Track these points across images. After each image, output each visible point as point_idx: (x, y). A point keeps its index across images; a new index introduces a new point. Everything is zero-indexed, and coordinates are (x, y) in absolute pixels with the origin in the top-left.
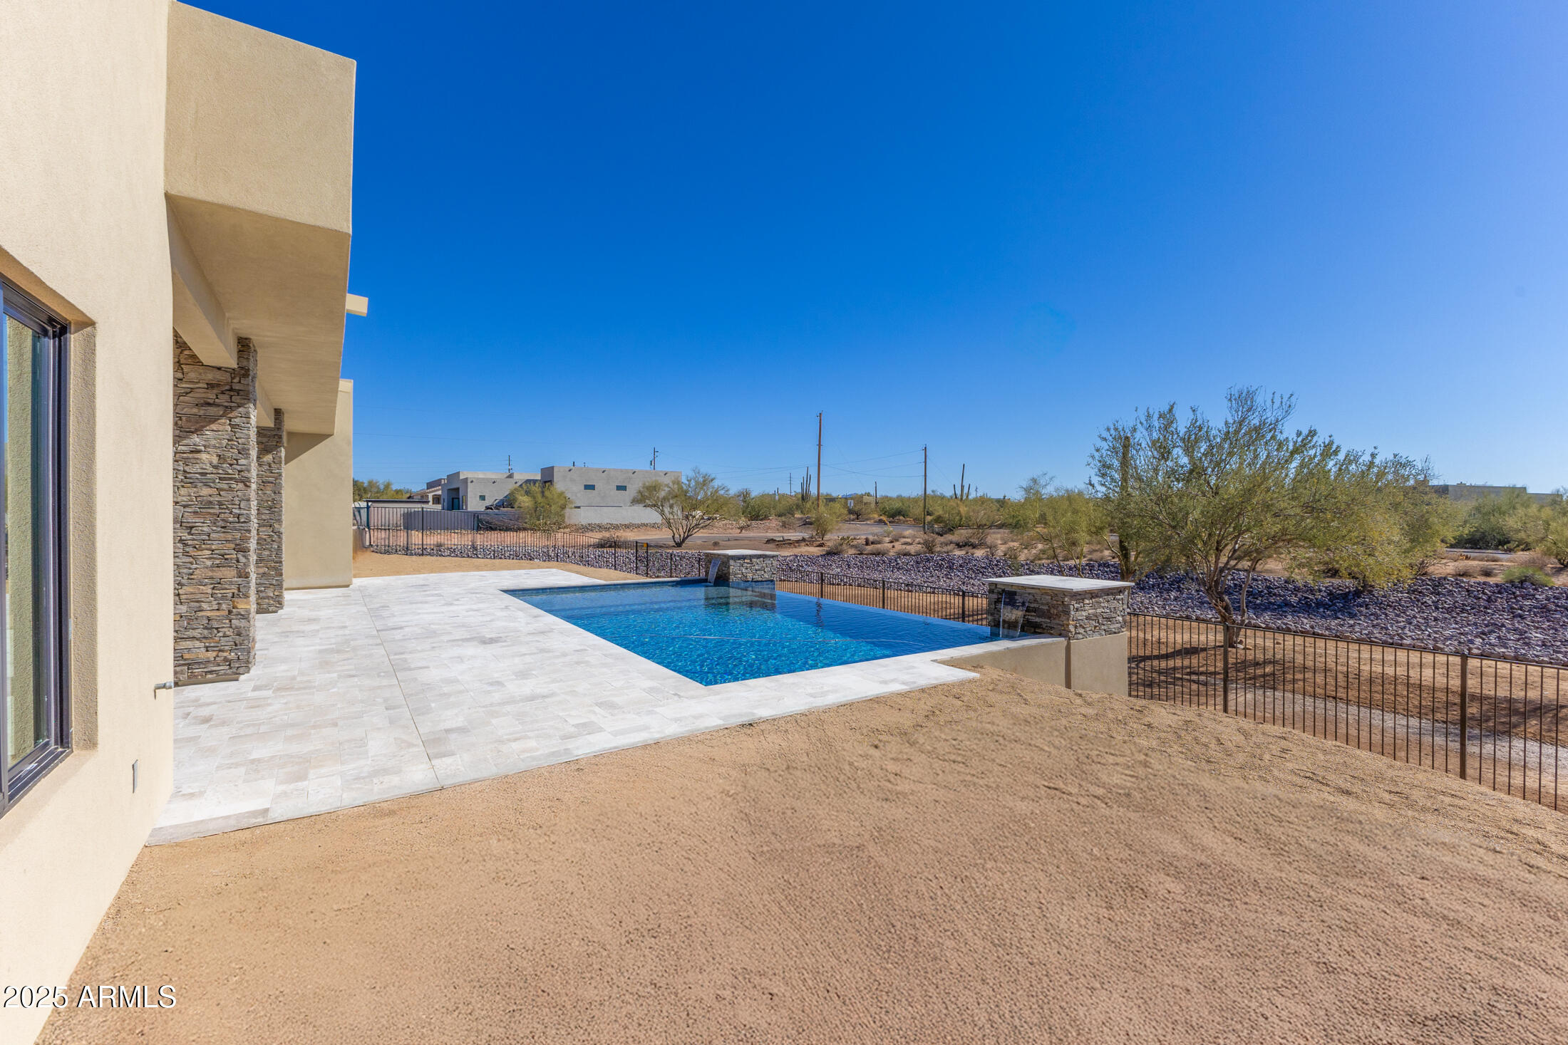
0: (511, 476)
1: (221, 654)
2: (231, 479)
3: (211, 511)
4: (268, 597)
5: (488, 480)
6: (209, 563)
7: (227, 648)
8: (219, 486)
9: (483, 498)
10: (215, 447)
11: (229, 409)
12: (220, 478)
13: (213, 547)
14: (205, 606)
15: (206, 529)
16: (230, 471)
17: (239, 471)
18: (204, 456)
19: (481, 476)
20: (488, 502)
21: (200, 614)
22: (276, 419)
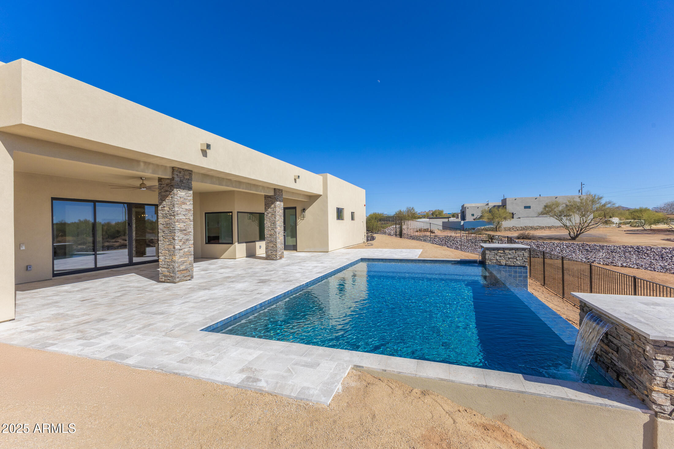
0: (488, 204)
1: (170, 274)
2: (171, 215)
3: (168, 226)
4: (273, 255)
5: (475, 207)
6: (168, 243)
7: (171, 272)
8: (169, 218)
9: (473, 215)
10: (168, 205)
11: (170, 192)
12: (170, 215)
13: (168, 238)
14: (167, 257)
15: (167, 232)
16: (171, 213)
17: (173, 212)
18: (165, 208)
19: (474, 205)
20: (475, 217)
21: (166, 260)
22: (274, 192)
